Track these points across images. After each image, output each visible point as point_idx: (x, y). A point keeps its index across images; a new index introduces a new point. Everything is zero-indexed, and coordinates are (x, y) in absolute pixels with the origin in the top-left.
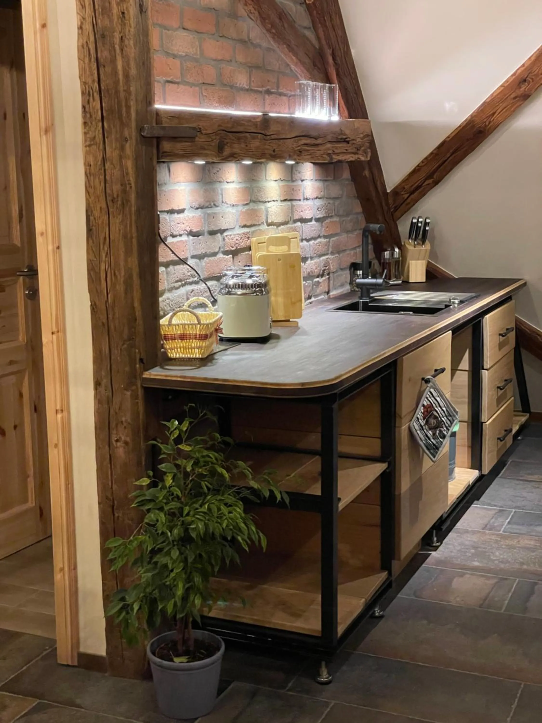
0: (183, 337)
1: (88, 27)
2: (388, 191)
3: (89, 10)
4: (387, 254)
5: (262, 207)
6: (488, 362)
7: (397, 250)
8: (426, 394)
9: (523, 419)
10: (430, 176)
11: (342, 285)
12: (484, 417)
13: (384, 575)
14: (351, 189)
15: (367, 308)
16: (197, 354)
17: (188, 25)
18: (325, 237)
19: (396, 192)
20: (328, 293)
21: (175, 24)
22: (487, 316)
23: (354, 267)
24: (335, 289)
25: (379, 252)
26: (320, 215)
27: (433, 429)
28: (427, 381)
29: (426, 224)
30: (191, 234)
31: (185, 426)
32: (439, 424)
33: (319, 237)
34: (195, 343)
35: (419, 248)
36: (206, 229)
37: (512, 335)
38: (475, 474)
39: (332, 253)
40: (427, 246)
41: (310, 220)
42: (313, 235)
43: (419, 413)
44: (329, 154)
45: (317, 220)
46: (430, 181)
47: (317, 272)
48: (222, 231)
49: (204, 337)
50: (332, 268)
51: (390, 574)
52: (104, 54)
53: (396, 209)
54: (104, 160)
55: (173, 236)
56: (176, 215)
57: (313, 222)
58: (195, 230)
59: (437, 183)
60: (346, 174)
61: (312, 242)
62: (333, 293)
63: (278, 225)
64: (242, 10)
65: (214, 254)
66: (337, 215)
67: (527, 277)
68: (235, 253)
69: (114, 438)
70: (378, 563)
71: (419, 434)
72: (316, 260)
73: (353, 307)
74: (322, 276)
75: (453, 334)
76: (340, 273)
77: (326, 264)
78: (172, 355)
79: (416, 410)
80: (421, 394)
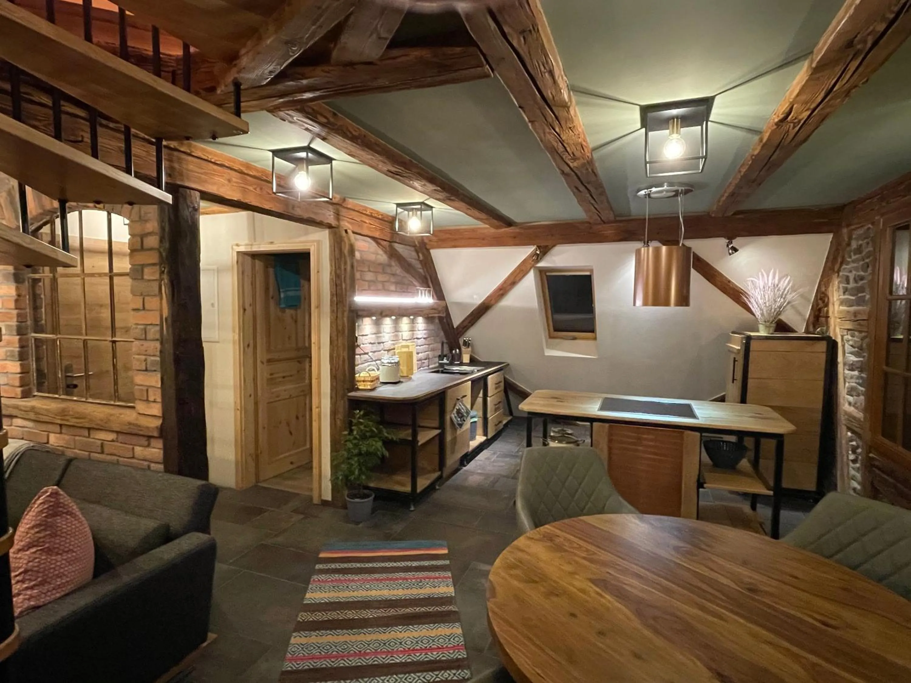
0: (364, 381)
1: (333, 273)
2: (455, 327)
3: (334, 268)
4: (454, 351)
5: (400, 334)
6: (490, 394)
7: (458, 350)
8: (458, 405)
9: (510, 418)
10: (469, 322)
11: (435, 363)
12: (489, 415)
13: (439, 473)
15: (443, 372)
16: (369, 387)
17: (371, 270)
19: (457, 327)
20: (428, 366)
21: (367, 270)
22: (490, 377)
23: (440, 356)
24: (431, 365)
25: (451, 350)
26: (425, 336)
27: (460, 418)
28: (458, 399)
29: (470, 340)
30: (371, 343)
31: (362, 413)
32: (463, 416)
33: (425, 345)
34: (369, 383)
35: (467, 349)
36: (376, 342)
37: (502, 384)
38: (485, 438)
39: (431, 351)
40: (470, 349)
42: (422, 344)
43: (455, 411)
44: (429, 314)
45: (424, 338)
46: (470, 324)
47: (423, 358)
48: (383, 343)
49: (372, 381)
50: (430, 357)
51: (442, 473)
52: (338, 282)
53: (458, 334)
54: (337, 317)
55: (363, 344)
56: (364, 337)
57: (422, 339)
58: (372, 342)
59: (472, 325)
60: (437, 321)
61: (422, 347)
62: (431, 367)
63: (407, 340)
64: (393, 263)
65: (380, 351)
66: (433, 336)
67: (509, 361)
68: (388, 351)
70: (437, 468)
71: (454, 419)
72: (423, 354)
73: (437, 372)
74: (426, 359)
75: (472, 383)
76: (433, 359)
77: (428, 355)
78: (360, 387)
79: (453, 410)
80: (455, 405)
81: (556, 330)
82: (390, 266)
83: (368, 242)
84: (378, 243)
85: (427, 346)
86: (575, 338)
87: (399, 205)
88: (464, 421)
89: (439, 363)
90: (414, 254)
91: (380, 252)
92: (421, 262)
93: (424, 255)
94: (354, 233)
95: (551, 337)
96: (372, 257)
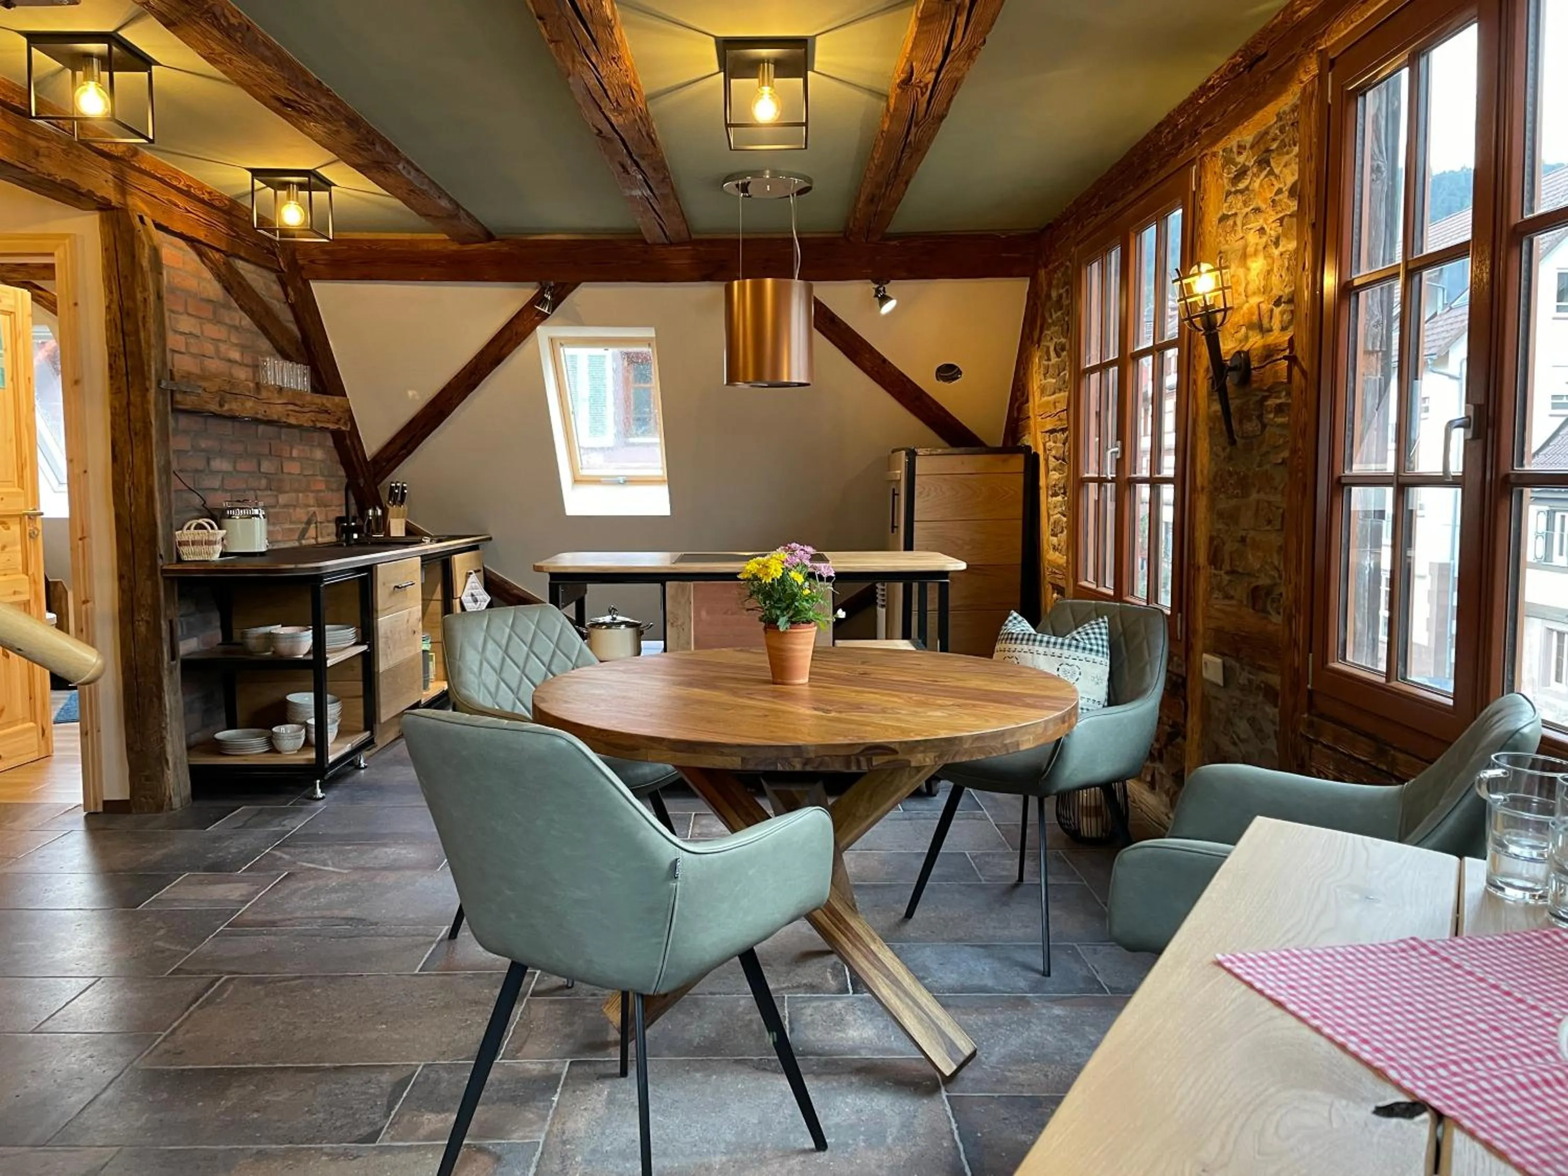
0: (194, 543)
1: (115, 307)
2: (368, 458)
3: (116, 296)
4: (370, 513)
5: (255, 459)
7: (379, 510)
10: (402, 448)
11: (328, 535)
13: (365, 735)
14: (334, 454)
16: (205, 558)
17: (190, 311)
18: (312, 491)
19: (374, 460)
21: (181, 309)
22: (456, 555)
25: (362, 509)
29: (404, 488)
30: (196, 471)
33: (306, 490)
34: (204, 549)
35: (398, 509)
36: (208, 469)
37: (481, 576)
39: (319, 506)
40: (405, 508)
44: (313, 421)
45: (304, 476)
46: (404, 451)
47: (305, 519)
49: (212, 543)
50: (319, 518)
51: (372, 734)
52: (129, 327)
53: (376, 475)
54: (128, 404)
57: (301, 478)
58: (199, 469)
59: (409, 452)
60: (329, 440)
63: (270, 474)
66: (323, 475)
67: (491, 532)
68: (233, 492)
69: (137, 617)
70: (362, 726)
72: (304, 509)
74: (310, 523)
75: (422, 561)
76: (326, 524)
77: (314, 514)
78: (185, 558)
82: (226, 306)
83: (181, 249)
84: (200, 254)
87: (256, 173)
90: (276, 288)
91: (208, 275)
92: (292, 307)
93: (296, 290)
94: (158, 226)
95: (577, 480)
96: (192, 284)
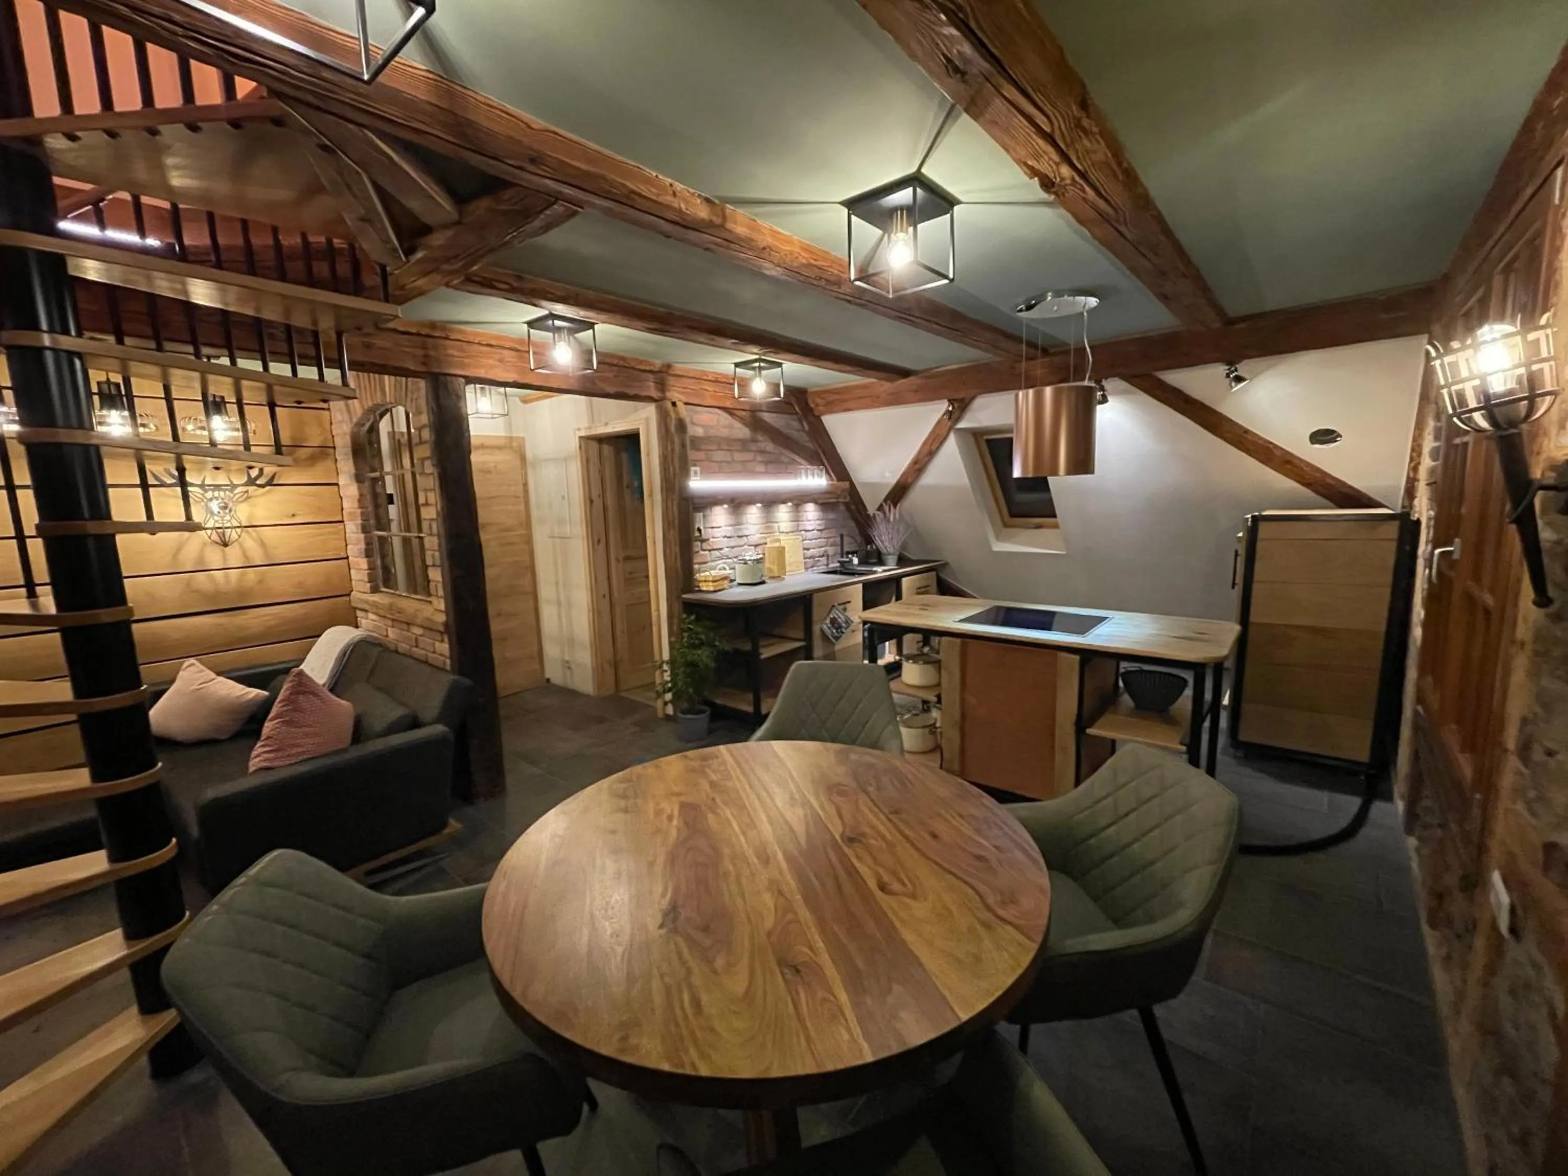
0: (705, 581)
2: (869, 512)
5: (776, 525)
8: (833, 612)
14: (847, 515)
15: (842, 573)
16: (711, 589)
17: (723, 447)
18: (825, 538)
19: (874, 516)
20: (827, 565)
22: (904, 580)
23: (844, 553)
24: (833, 563)
26: (820, 528)
27: (837, 629)
28: (834, 606)
30: (725, 537)
31: (693, 617)
32: (840, 627)
33: (820, 538)
34: (711, 584)
36: (736, 535)
37: (933, 589)
39: (831, 545)
41: (813, 530)
42: (814, 537)
43: (828, 621)
45: (818, 530)
47: (818, 555)
48: (747, 536)
49: (714, 581)
50: (830, 553)
55: (713, 538)
56: (715, 530)
57: (815, 532)
58: (728, 535)
60: (842, 508)
61: (814, 541)
62: (831, 565)
63: (787, 533)
64: (760, 438)
65: (743, 546)
67: (949, 560)
68: (756, 546)
71: (827, 630)
72: (816, 550)
74: (823, 556)
75: (864, 586)
77: (826, 551)
78: (704, 589)
79: (825, 619)
80: (830, 612)
81: (1013, 515)
82: (754, 441)
83: (716, 414)
84: (731, 414)
85: (825, 540)
86: (1039, 527)
87: (737, 365)
88: (843, 633)
89: (839, 562)
90: (795, 424)
91: (738, 425)
92: (808, 433)
93: (809, 423)
94: (686, 404)
95: (1006, 525)
96: (725, 432)
